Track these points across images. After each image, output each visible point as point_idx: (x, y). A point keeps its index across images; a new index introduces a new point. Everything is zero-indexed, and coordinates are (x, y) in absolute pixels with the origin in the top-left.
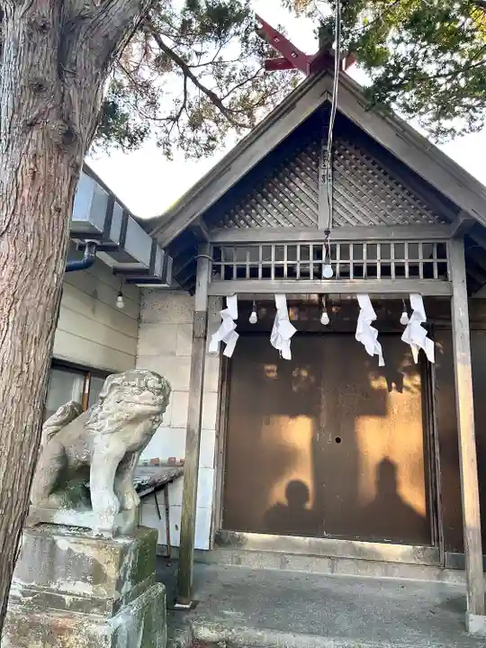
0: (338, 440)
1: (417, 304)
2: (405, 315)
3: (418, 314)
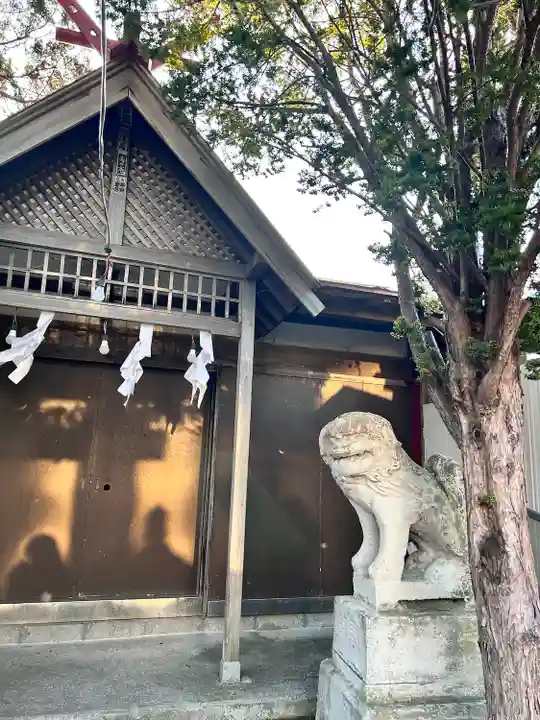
0: (107, 488)
1: (206, 342)
2: (193, 352)
3: (206, 354)
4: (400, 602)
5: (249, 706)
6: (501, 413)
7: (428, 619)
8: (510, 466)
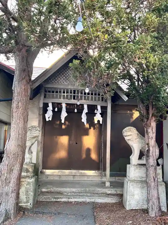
0: (77, 143)
1: (99, 108)
2: (96, 110)
3: (99, 111)
4: (138, 164)
5: (112, 190)
6: (151, 128)
7: (142, 167)
8: (152, 137)
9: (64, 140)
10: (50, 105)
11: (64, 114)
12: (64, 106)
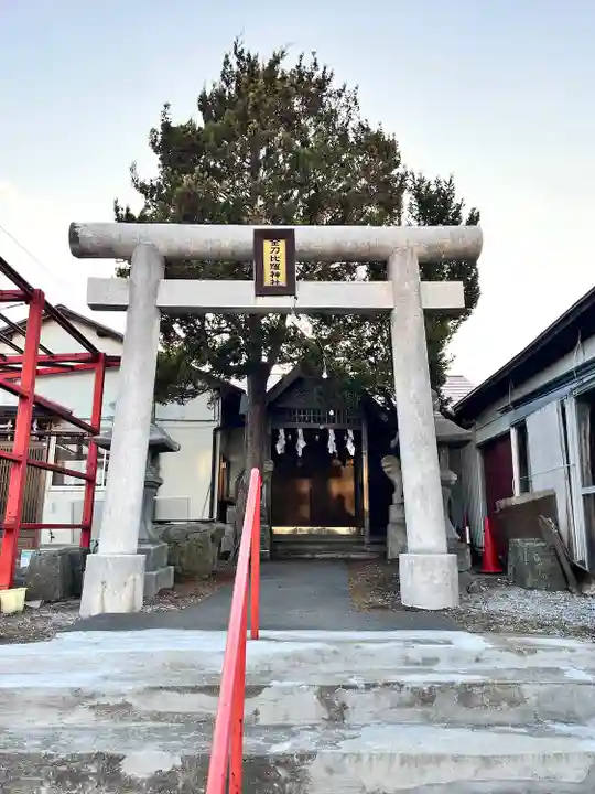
9: (305, 486)
10: (282, 432)
11: (301, 444)
12: (300, 432)
